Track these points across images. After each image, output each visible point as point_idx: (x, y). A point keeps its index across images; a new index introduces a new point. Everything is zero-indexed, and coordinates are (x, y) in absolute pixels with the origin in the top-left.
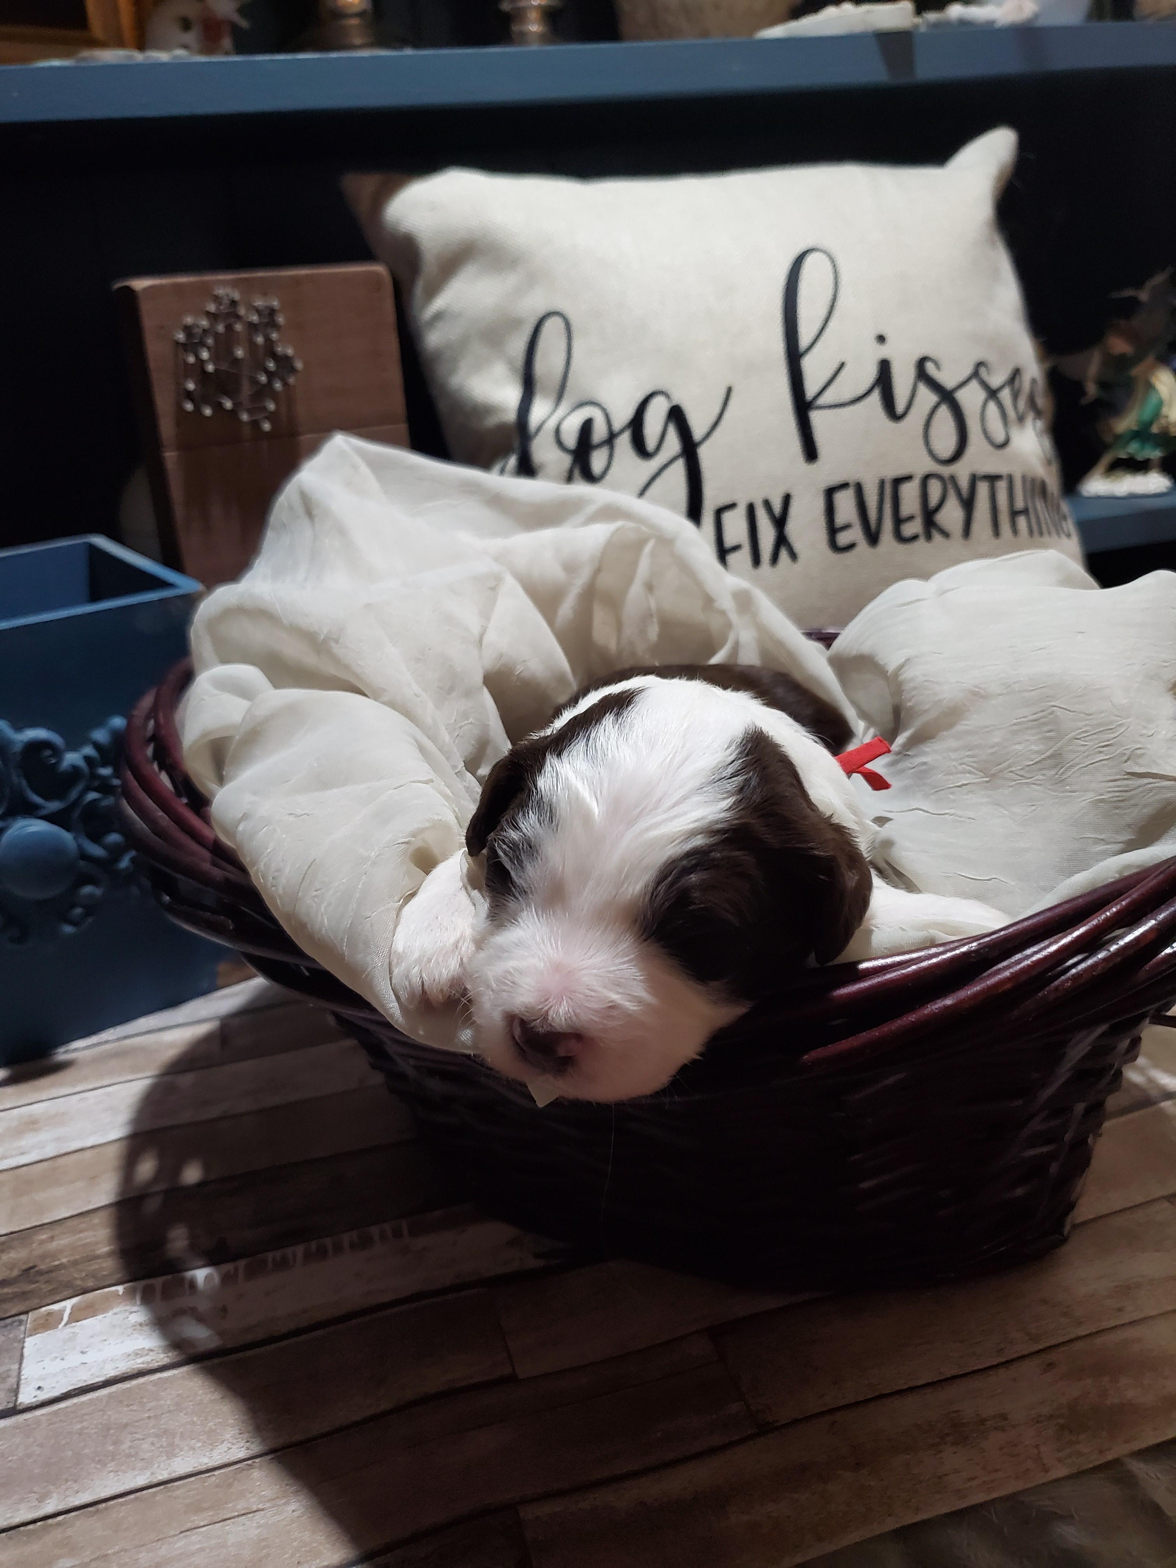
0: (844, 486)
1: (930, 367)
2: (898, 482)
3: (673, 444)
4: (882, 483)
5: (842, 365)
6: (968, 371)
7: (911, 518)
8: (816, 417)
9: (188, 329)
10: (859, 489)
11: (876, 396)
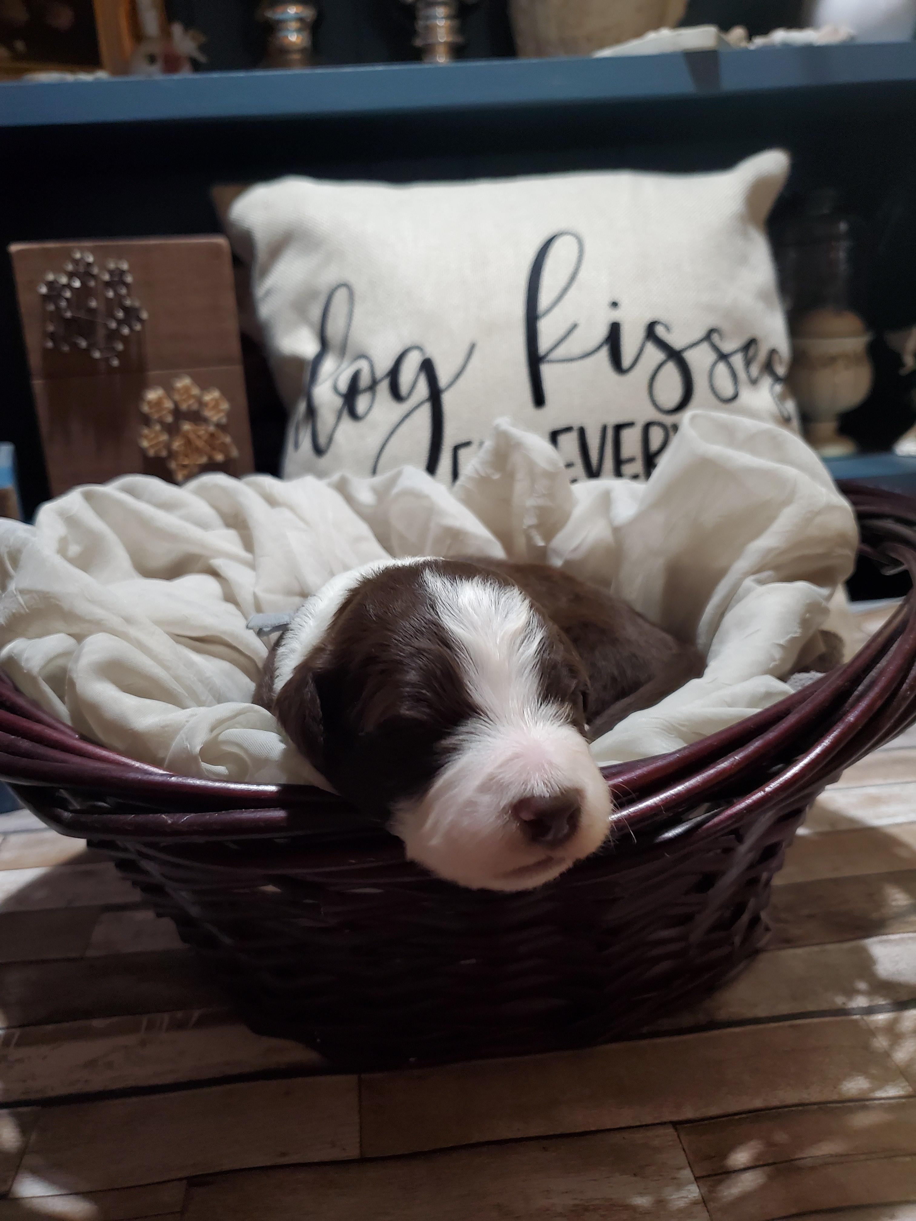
0: (568, 429)
1: (660, 331)
2: (619, 428)
3: (422, 389)
4: (604, 429)
5: (575, 326)
6: (699, 333)
7: (631, 460)
8: (546, 370)
9: (51, 285)
10: (582, 432)
11: (604, 353)
